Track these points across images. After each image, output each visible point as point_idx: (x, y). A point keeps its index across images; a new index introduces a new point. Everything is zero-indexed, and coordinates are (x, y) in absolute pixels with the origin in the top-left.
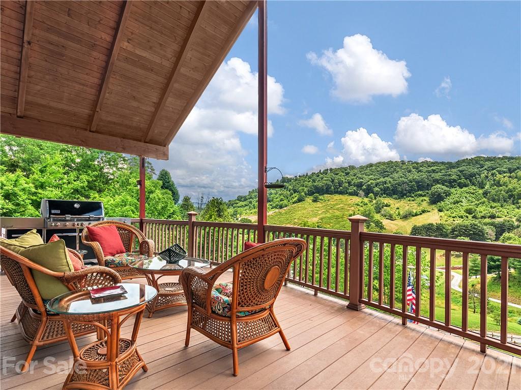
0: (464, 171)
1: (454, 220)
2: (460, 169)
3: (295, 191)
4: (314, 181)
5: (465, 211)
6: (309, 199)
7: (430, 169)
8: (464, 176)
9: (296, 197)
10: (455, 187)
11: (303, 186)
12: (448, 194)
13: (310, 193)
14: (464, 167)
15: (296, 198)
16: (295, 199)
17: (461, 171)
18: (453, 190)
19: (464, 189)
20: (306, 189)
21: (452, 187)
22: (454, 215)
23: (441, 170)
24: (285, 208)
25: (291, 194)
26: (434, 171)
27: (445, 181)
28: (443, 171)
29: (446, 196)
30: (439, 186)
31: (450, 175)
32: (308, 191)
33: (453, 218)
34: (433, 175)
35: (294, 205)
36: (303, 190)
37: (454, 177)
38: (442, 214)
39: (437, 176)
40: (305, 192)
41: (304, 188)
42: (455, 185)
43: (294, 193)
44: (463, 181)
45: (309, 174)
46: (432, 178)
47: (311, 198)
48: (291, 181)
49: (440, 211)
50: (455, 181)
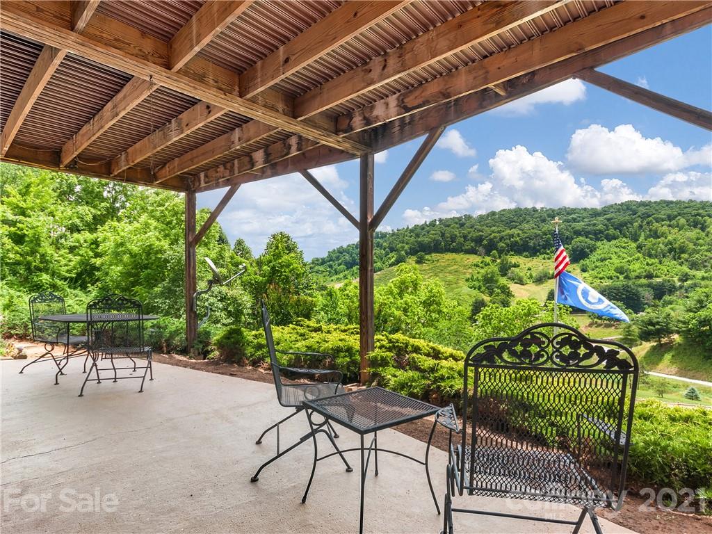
0: (612, 219)
1: (601, 282)
2: (608, 216)
3: (392, 250)
4: (418, 236)
5: (615, 270)
6: (412, 260)
7: (570, 217)
8: (612, 226)
9: (393, 257)
10: (602, 240)
11: (403, 243)
12: (593, 249)
13: (413, 252)
14: (612, 215)
15: (394, 259)
16: (392, 260)
17: (608, 220)
18: (599, 244)
19: (614, 242)
20: (407, 247)
21: (598, 239)
22: (601, 276)
23: (584, 218)
24: (379, 273)
25: (387, 254)
26: (574, 220)
27: (589, 233)
28: (586, 220)
29: (591, 251)
30: (581, 238)
31: (594, 225)
32: (410, 249)
33: (601, 279)
34: (573, 225)
35: (391, 268)
36: (403, 247)
37: (600, 227)
38: (585, 274)
39: (579, 226)
40: (406, 250)
41: (405, 245)
42: (601, 237)
43: (391, 252)
44: (611, 231)
45: (410, 228)
46: (573, 228)
47: (415, 258)
48: (386, 236)
49: (584, 270)
50: (601, 232)
